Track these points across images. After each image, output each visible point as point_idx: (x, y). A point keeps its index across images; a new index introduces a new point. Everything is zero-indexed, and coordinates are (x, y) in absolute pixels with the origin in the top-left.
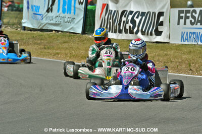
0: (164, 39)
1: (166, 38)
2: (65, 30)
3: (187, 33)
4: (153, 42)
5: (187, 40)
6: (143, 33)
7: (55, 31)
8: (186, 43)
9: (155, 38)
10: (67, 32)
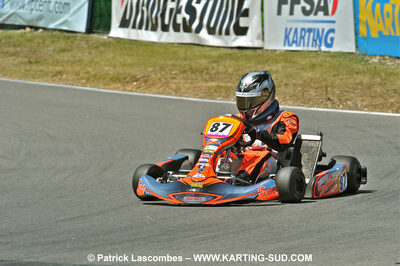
0: (252, 41)
1: (255, 40)
2: (51, 26)
3: (296, 30)
4: (232, 48)
5: (296, 42)
6: (211, 31)
7: (31, 27)
8: (294, 48)
9: (234, 40)
10: (55, 30)
